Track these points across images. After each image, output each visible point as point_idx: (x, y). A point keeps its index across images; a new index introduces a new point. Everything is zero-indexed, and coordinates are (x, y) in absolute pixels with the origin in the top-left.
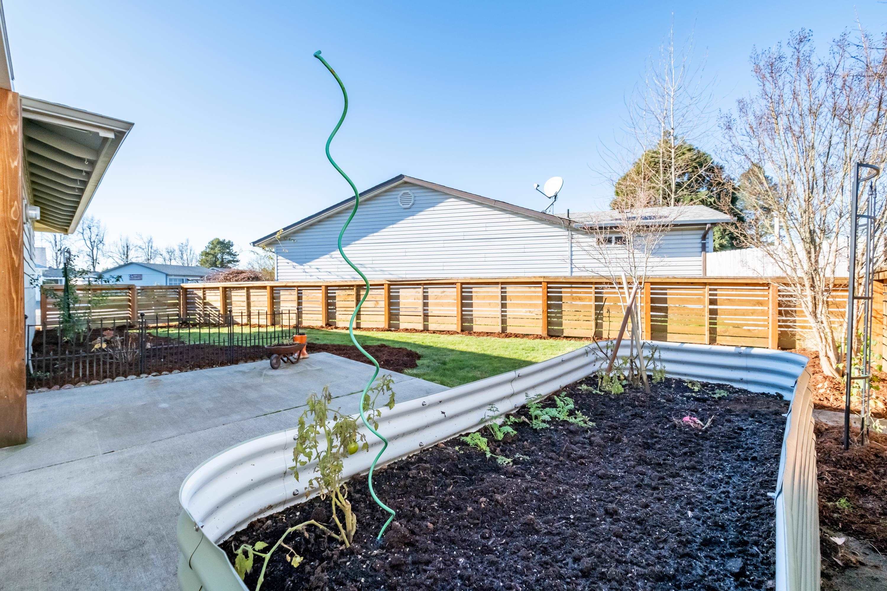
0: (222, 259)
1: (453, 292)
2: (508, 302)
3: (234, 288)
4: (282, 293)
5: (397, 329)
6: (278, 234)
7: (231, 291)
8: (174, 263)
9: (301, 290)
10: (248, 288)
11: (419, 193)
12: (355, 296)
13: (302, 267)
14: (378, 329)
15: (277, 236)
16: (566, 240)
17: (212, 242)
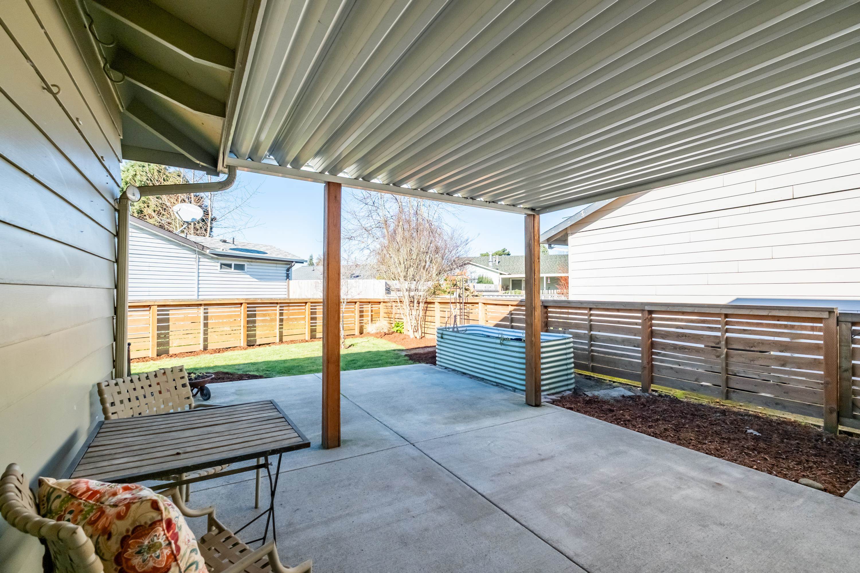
16: (194, 263)
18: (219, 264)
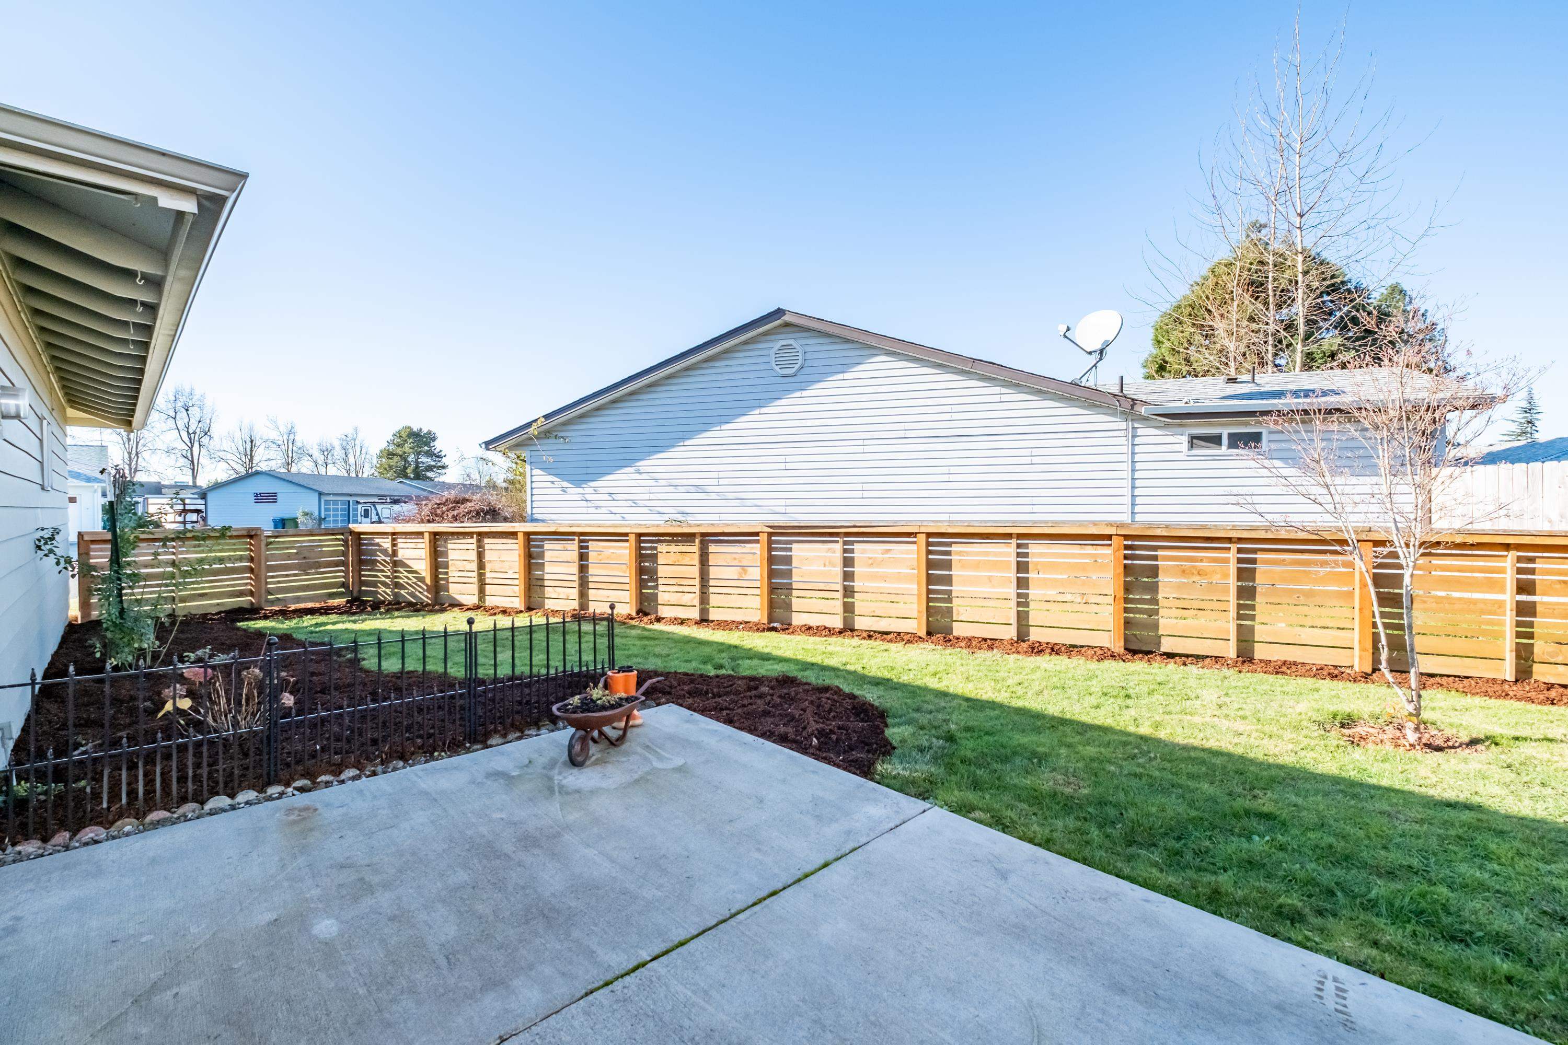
0: (417, 463)
1: (908, 552)
2: (1032, 575)
3: (453, 534)
4: (547, 546)
5: (787, 627)
6: (534, 426)
7: (446, 541)
8: (332, 471)
9: (587, 541)
10: (481, 535)
11: (813, 344)
12: (696, 557)
13: (580, 490)
14: (747, 626)
15: (533, 430)
16: (1123, 441)
17: (399, 432)
18: (1185, 439)
